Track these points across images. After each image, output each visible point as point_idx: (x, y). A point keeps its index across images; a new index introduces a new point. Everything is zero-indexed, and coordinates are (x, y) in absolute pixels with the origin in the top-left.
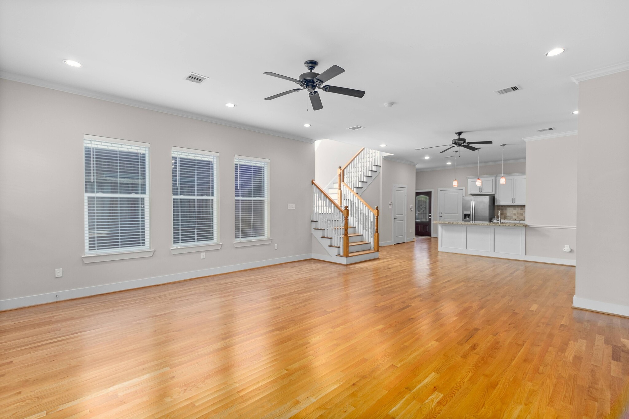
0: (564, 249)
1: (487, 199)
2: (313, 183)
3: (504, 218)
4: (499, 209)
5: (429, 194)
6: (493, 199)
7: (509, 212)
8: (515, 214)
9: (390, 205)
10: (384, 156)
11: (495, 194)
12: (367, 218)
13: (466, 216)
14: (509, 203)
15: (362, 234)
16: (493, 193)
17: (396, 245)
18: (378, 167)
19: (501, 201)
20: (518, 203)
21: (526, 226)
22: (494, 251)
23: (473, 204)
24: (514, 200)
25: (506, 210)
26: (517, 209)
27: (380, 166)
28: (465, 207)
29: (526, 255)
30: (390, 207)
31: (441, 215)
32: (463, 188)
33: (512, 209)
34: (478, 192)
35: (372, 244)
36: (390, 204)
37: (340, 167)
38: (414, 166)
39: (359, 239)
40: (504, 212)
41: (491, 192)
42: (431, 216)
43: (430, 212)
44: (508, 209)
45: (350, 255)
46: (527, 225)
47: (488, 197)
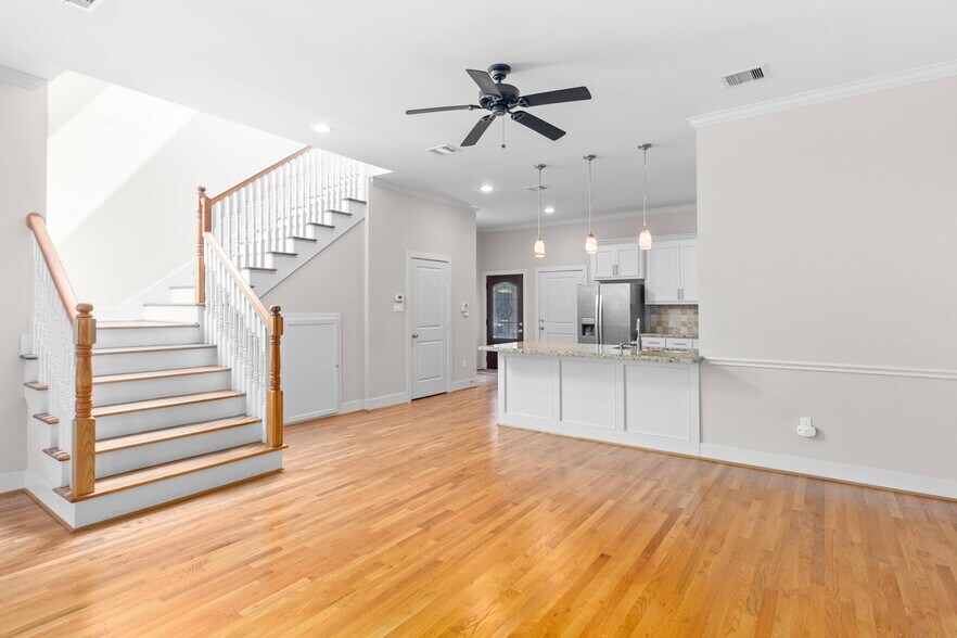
0: (798, 427)
1: (625, 292)
2: (30, 225)
3: (664, 332)
4: (653, 313)
5: (517, 280)
6: (640, 291)
7: (674, 319)
8: (684, 324)
9: (398, 302)
10: (374, 178)
11: (643, 280)
12: (253, 340)
13: (586, 328)
14: (672, 299)
15: (243, 392)
16: (640, 277)
17: (416, 404)
18: (358, 204)
19: (656, 296)
20: (688, 300)
21: (700, 361)
22: (625, 429)
23: (597, 301)
24: (680, 293)
25: (666, 313)
26: (688, 311)
27: (365, 203)
28: (584, 306)
29: (701, 441)
30: (398, 307)
31: (542, 325)
32: (584, 267)
33: (678, 311)
34: (609, 275)
35: (264, 423)
36: (397, 299)
37: (203, 190)
38: (472, 213)
39: (231, 407)
40: (664, 318)
41: (636, 274)
42: (522, 328)
43: (521, 319)
44: (671, 311)
45: (100, 488)
46: (702, 359)
47: (628, 284)
